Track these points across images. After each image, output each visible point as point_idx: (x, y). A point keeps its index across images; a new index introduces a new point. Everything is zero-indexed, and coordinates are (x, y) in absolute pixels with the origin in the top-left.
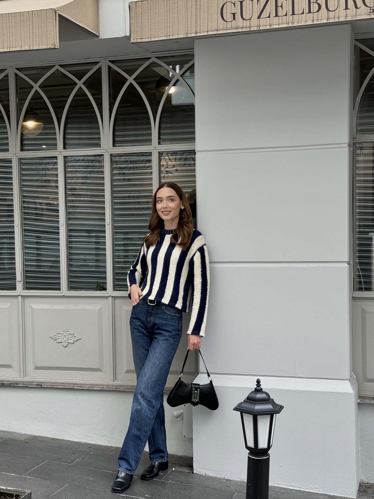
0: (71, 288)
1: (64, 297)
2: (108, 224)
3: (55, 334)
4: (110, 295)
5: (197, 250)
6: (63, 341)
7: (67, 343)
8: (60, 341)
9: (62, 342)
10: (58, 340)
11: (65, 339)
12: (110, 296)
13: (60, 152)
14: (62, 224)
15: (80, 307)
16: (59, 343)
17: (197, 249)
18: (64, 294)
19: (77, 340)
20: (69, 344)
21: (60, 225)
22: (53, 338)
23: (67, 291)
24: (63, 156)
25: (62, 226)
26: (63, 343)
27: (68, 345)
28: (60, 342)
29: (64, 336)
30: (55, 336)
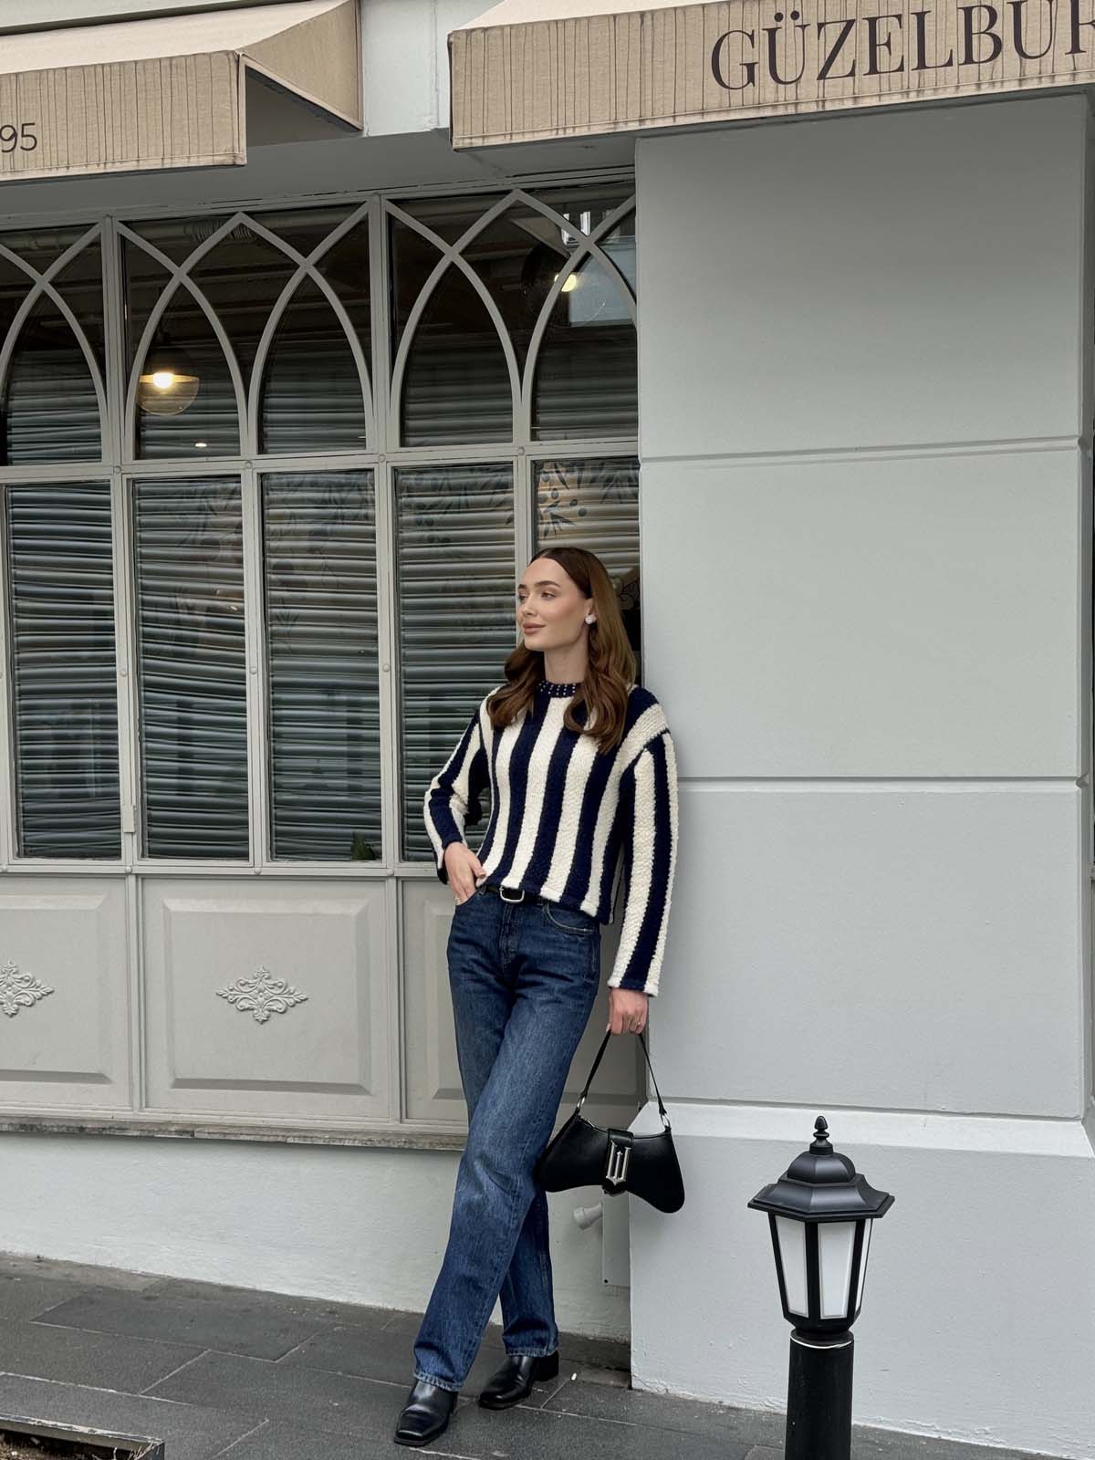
0: (277, 852)
1: (258, 877)
2: (387, 667)
3: (232, 985)
4: (389, 872)
5: (645, 747)
6: (257, 1005)
7: (266, 1012)
8: (247, 1006)
9: (253, 1009)
10: (242, 1003)
11: (260, 999)
12: (391, 876)
13: (249, 461)
14: (254, 670)
15: (306, 908)
16: (243, 1010)
17: (645, 743)
18: (257, 869)
19: (297, 1002)
20: (273, 1014)
21: (247, 671)
22: (226, 998)
23: (268, 861)
24: (258, 474)
25: (254, 674)
26: (255, 1012)
27: (268, 1017)
28: (248, 1009)
29: (260, 991)
30: (231, 990)
